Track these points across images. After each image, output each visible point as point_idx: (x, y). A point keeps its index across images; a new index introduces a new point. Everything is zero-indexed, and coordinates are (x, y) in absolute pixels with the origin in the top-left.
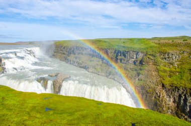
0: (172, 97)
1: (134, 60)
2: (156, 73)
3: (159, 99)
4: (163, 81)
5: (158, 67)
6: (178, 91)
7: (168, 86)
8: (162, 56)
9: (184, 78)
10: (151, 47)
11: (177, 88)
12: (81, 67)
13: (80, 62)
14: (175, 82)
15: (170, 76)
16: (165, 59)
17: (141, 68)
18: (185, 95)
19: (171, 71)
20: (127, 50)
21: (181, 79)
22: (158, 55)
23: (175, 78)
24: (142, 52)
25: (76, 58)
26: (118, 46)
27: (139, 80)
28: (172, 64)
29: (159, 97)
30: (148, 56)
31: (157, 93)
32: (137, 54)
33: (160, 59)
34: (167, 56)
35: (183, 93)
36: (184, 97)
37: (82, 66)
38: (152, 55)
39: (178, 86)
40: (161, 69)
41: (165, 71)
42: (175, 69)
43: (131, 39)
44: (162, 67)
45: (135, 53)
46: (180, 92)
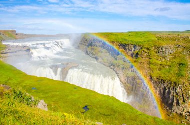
0: (158, 89)
1: (132, 52)
2: (148, 66)
3: (146, 90)
4: (152, 74)
5: (151, 60)
6: (164, 84)
7: (155, 79)
8: (156, 50)
9: (172, 72)
10: (149, 41)
11: (163, 81)
12: (94, 58)
13: (94, 53)
14: (163, 75)
15: (160, 69)
16: (159, 52)
17: (137, 60)
18: (169, 88)
19: (161, 65)
20: (127, 43)
21: (169, 72)
22: (153, 48)
23: (164, 71)
24: (139, 45)
25: (92, 49)
26: (122, 39)
27: (132, 71)
28: (164, 57)
29: (147, 88)
30: (144, 49)
31: (145, 85)
32: (135, 47)
33: (154, 53)
34: (161, 50)
35: (168, 85)
36: (168, 89)
37: (95, 56)
38: (148, 49)
39: (165, 79)
40: (153, 62)
41: (156, 64)
42: (167, 62)
43: (137, 33)
44: (154, 60)
45: (133, 46)
46: (166, 85)
